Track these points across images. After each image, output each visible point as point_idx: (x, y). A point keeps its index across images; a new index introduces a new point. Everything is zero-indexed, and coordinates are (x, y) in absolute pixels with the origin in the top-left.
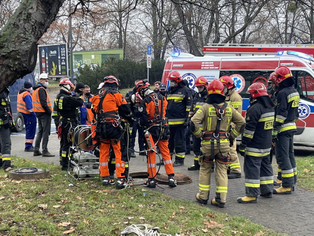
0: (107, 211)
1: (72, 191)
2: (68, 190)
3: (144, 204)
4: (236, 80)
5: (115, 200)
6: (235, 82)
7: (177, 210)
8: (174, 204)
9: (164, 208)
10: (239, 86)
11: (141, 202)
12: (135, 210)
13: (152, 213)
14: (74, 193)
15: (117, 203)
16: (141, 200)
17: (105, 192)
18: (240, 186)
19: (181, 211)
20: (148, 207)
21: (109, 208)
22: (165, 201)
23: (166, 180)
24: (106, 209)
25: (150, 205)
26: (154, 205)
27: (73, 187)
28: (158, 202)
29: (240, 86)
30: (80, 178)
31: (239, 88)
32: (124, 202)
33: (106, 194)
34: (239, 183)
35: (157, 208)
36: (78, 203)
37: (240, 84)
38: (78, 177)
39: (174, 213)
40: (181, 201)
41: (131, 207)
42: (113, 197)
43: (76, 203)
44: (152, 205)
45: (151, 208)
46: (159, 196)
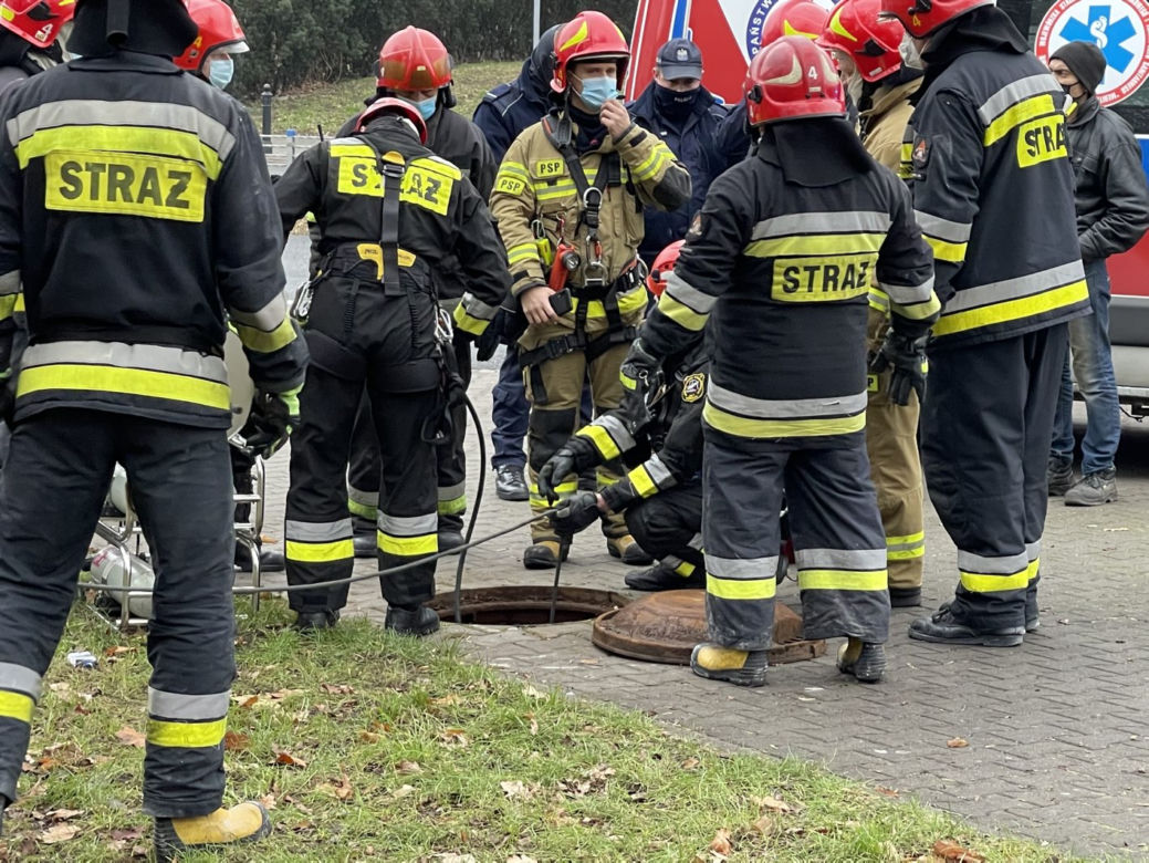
0: (311, 819)
1: (89, 697)
2: (65, 686)
3: (536, 779)
4: (1103, 20)
5: (356, 753)
6: (1093, 31)
7: (743, 819)
8: (721, 783)
9: (663, 806)
10: (1122, 60)
11: (516, 769)
12: (481, 815)
13: (586, 830)
14: (104, 704)
15: (370, 769)
16: (515, 754)
17: (292, 705)
18: (1122, 679)
19: (763, 822)
20: (561, 797)
21: (323, 801)
22: (666, 761)
23: (662, 635)
24: (303, 808)
25: (572, 787)
26: (598, 784)
27: (94, 673)
28: (625, 770)
29: (1130, 56)
30: (133, 616)
31: (1121, 69)
32: (415, 766)
33: (303, 715)
34: (1118, 658)
35: (617, 806)
36: (132, 769)
37: (1125, 45)
38: (125, 609)
39: (722, 838)
40: (760, 764)
41: (454, 796)
42: (344, 732)
43: (117, 769)
44: (585, 787)
45: (582, 801)
46: (627, 733)
